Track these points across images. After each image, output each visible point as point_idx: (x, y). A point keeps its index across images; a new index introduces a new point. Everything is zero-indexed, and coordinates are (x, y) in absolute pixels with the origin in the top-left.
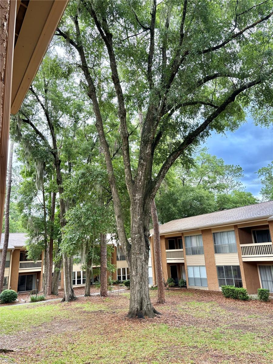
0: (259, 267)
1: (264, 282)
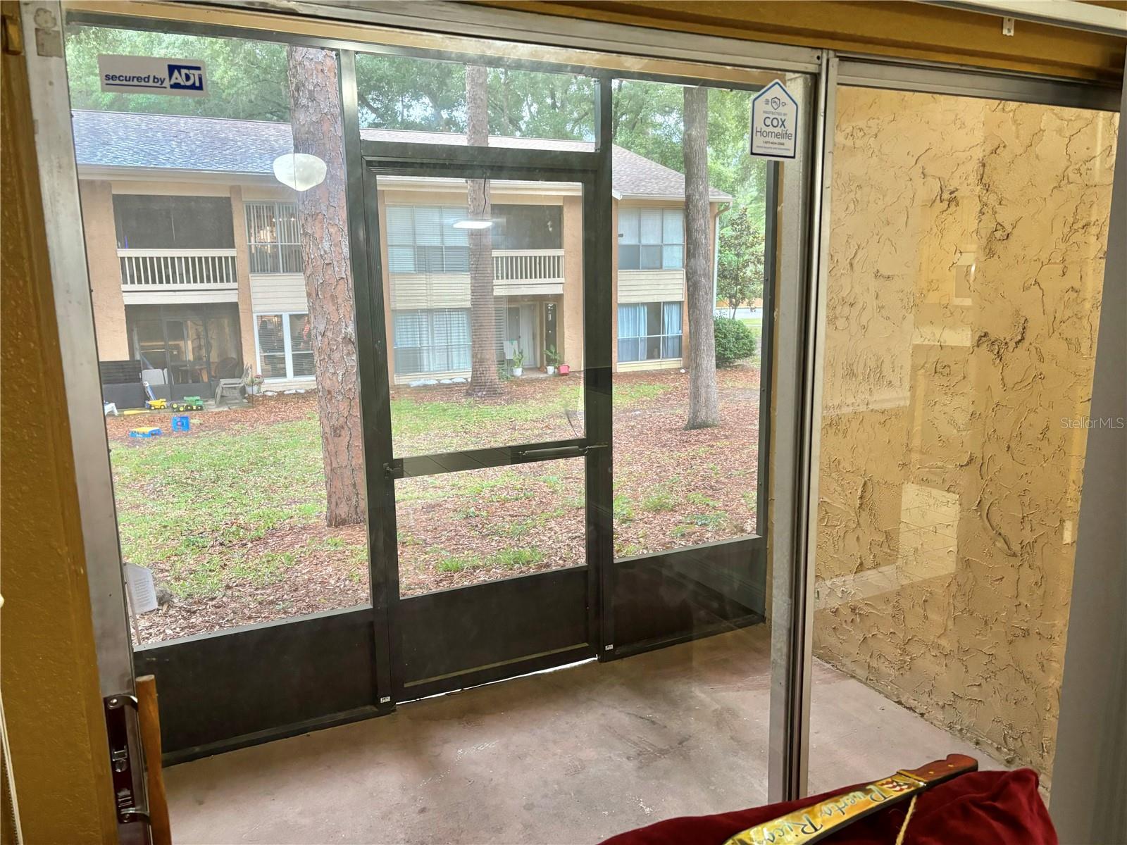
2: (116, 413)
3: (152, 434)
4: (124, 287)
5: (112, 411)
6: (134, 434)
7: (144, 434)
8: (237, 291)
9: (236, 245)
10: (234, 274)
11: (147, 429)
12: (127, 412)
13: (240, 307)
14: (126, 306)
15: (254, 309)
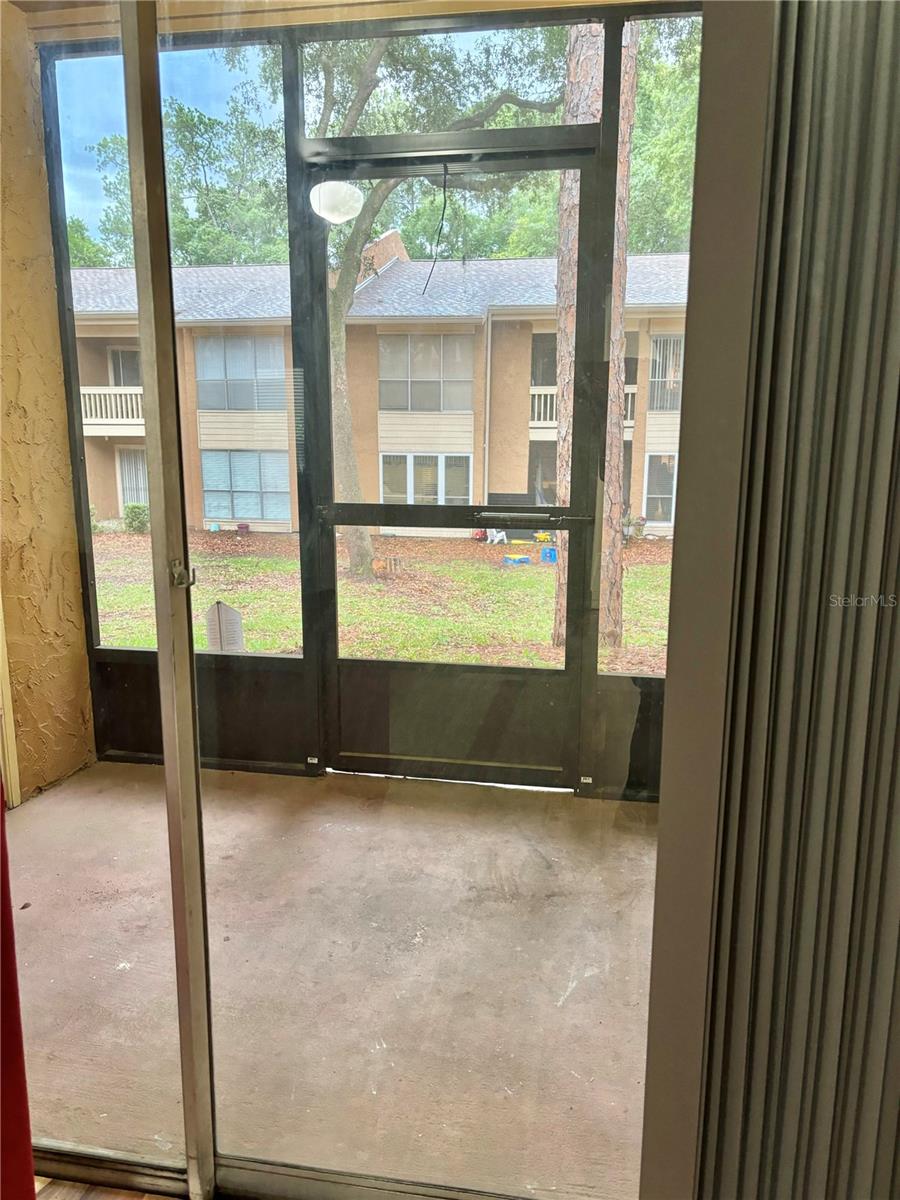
0: (121, 452)
1: (128, 492)
2: (506, 541)
3: (521, 562)
4: (532, 424)
5: (502, 540)
6: (506, 560)
7: (514, 561)
8: (632, 430)
9: (638, 381)
10: (633, 412)
11: (518, 557)
12: (514, 542)
13: (633, 446)
14: (531, 442)
15: (648, 447)
